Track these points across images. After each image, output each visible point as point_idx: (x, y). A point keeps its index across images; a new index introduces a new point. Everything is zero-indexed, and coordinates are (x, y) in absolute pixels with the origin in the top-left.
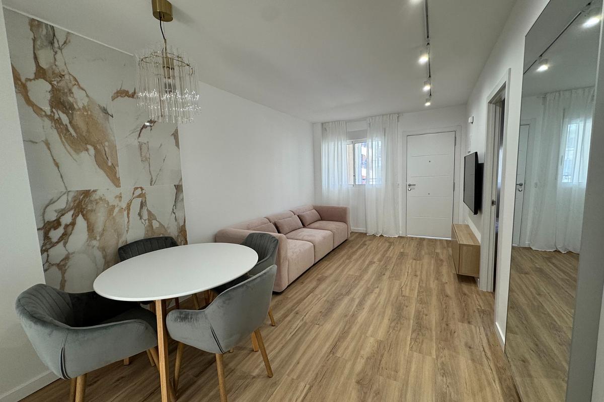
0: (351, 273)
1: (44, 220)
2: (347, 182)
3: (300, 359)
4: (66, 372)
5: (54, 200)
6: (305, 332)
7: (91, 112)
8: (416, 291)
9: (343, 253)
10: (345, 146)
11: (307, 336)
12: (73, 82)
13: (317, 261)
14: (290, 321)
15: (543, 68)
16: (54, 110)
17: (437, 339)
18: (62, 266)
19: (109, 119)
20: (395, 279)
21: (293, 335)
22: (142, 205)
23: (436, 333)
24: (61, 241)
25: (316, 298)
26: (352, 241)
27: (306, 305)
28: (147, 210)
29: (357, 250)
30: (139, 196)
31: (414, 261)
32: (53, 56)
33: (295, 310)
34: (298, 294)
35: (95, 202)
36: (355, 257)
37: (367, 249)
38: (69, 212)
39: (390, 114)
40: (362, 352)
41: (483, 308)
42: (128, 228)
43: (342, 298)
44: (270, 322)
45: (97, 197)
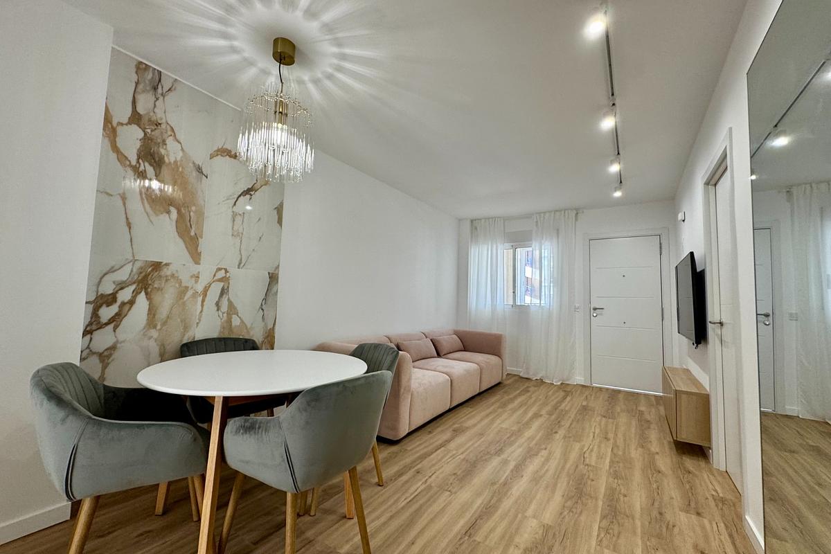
0: (504, 426)
1: (97, 292)
2: (504, 301)
3: (416, 537)
4: (71, 490)
5: (114, 269)
6: (429, 500)
7: (182, 168)
8: (608, 460)
9: (493, 399)
10: (503, 252)
11: (430, 505)
12: (169, 133)
13: (455, 404)
14: (407, 482)
15: (781, 142)
16: (140, 161)
17: (643, 533)
18: (105, 357)
19: (203, 181)
20: (574, 441)
21: (408, 503)
22: (223, 292)
23: (643, 526)
24: (111, 323)
25: (450, 455)
26: (509, 385)
27: (434, 462)
28: (229, 299)
29: (515, 397)
30: (220, 280)
31: (604, 419)
32: (153, 102)
33: (416, 468)
34: (423, 446)
35: (165, 279)
36: (511, 406)
37: (530, 397)
38: (130, 287)
39: (565, 210)
40: (517, 540)
41: (721, 495)
42: (200, 320)
43: (490, 458)
44: (376, 480)
45: (169, 273)
